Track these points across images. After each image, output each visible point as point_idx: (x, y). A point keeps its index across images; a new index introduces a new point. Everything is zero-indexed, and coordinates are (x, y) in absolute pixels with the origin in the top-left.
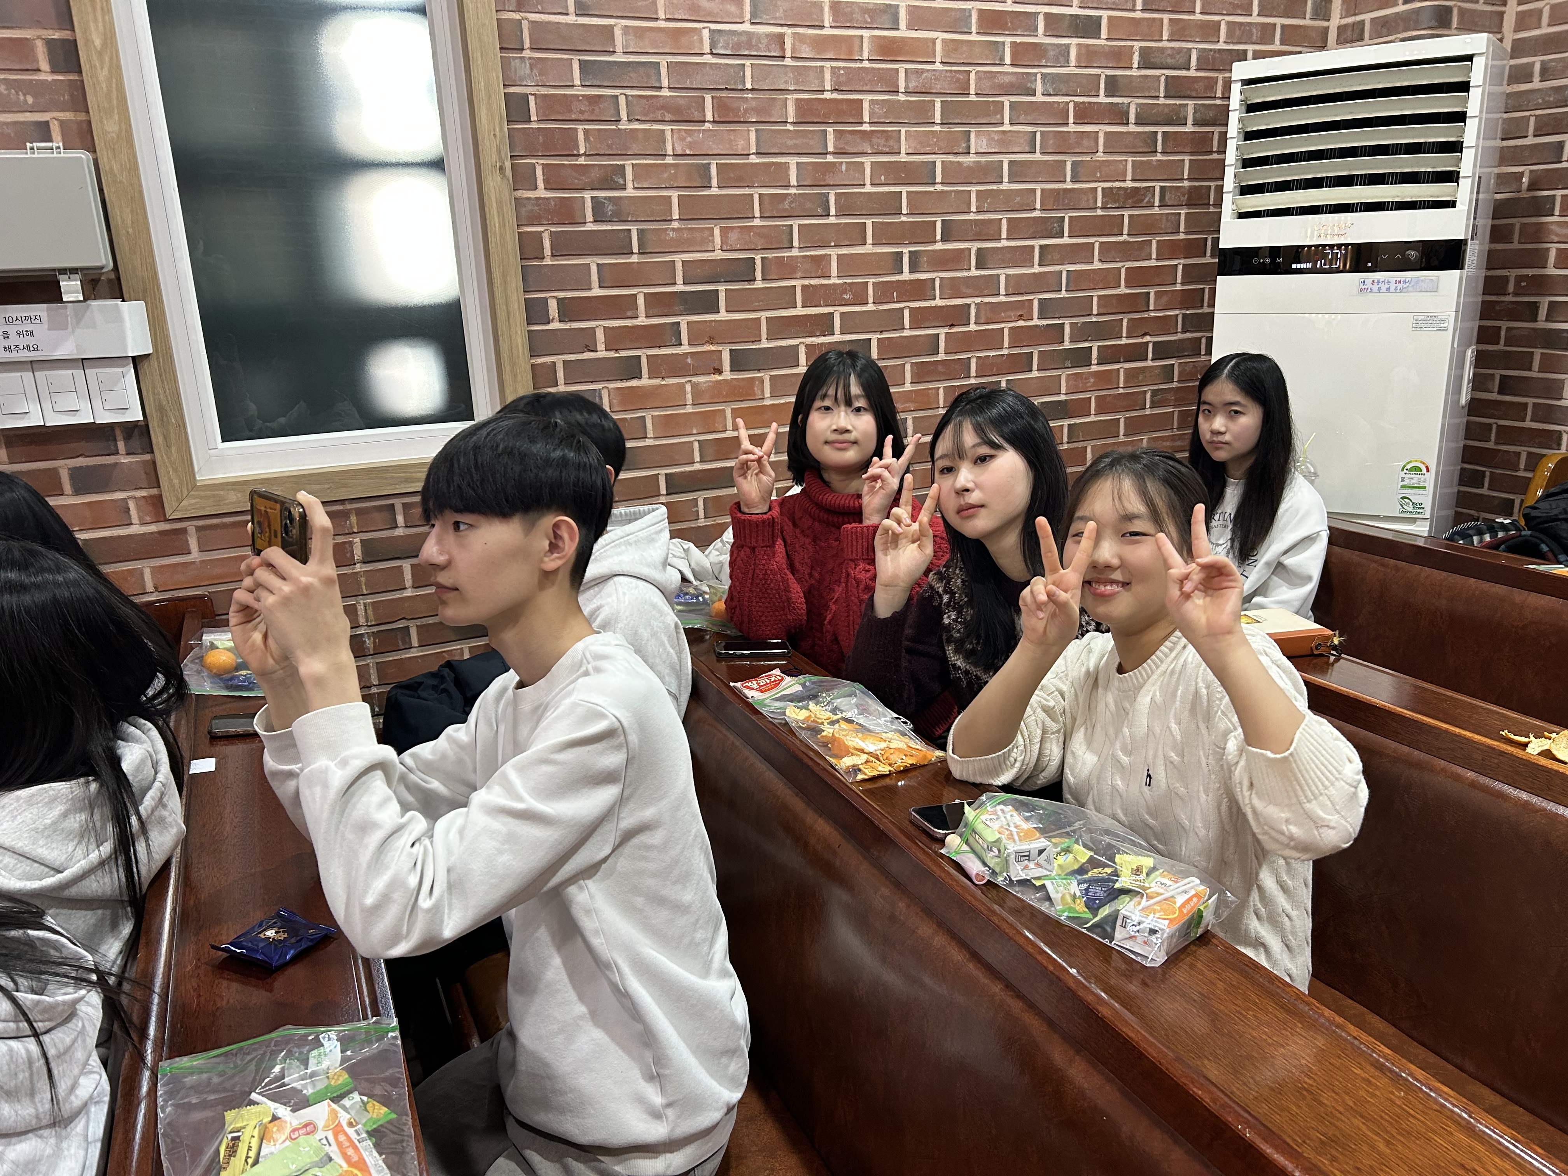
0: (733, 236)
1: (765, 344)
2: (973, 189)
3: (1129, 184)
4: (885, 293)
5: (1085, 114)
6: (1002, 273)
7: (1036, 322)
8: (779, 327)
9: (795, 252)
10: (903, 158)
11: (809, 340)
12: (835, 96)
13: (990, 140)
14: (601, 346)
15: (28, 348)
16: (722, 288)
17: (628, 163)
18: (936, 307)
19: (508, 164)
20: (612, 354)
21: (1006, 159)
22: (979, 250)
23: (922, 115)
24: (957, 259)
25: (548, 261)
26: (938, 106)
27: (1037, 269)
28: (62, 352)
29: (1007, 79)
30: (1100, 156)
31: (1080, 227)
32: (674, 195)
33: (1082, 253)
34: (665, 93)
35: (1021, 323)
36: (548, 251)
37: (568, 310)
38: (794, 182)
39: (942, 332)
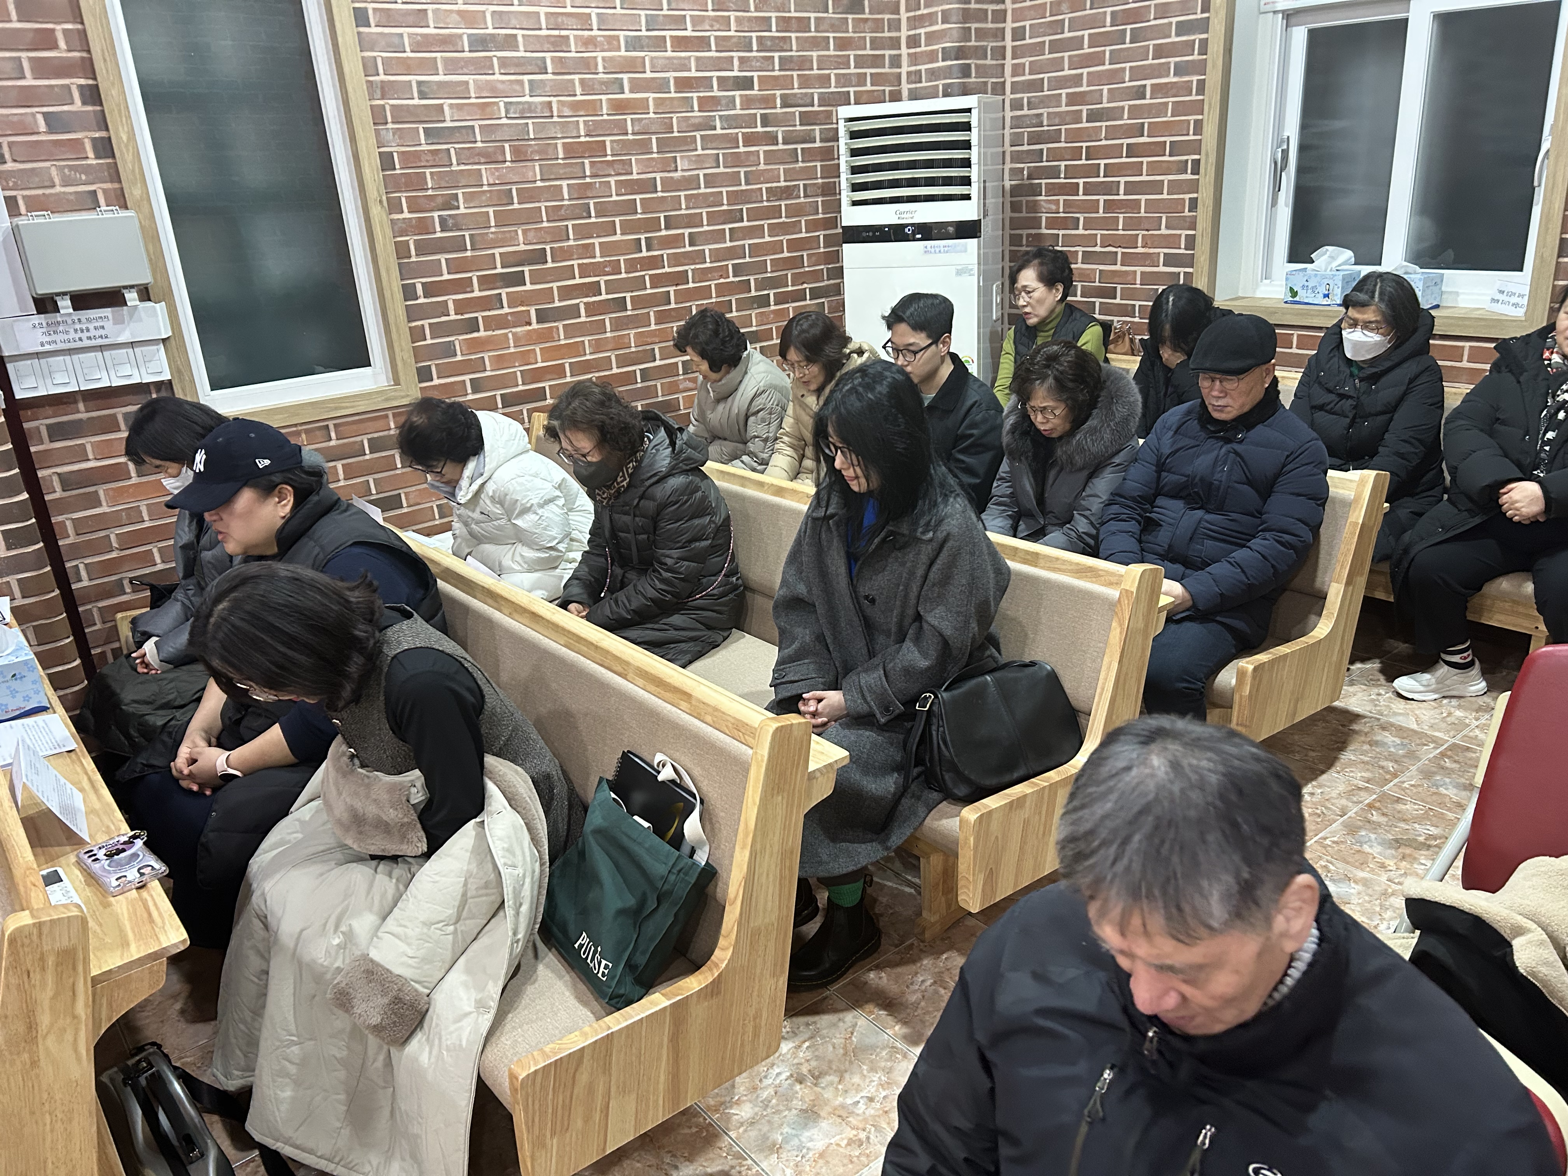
0: (531, 235)
1: (557, 304)
2: (682, 194)
3: (783, 184)
4: (632, 266)
5: (750, 140)
6: (707, 248)
7: (731, 279)
8: (567, 292)
9: (571, 243)
10: (635, 176)
11: (586, 300)
12: (588, 139)
13: (690, 161)
14: (452, 312)
15: (101, 337)
16: (526, 269)
17: (460, 192)
18: (666, 273)
19: (384, 198)
20: (459, 317)
21: (701, 173)
22: (690, 234)
23: (643, 147)
24: (676, 241)
25: (413, 259)
26: (654, 141)
27: (729, 244)
28: (122, 339)
29: (697, 121)
30: (762, 167)
31: (754, 215)
32: (491, 210)
33: (757, 231)
34: (479, 144)
35: (722, 281)
36: (413, 252)
37: (429, 290)
38: (566, 196)
39: (672, 289)
